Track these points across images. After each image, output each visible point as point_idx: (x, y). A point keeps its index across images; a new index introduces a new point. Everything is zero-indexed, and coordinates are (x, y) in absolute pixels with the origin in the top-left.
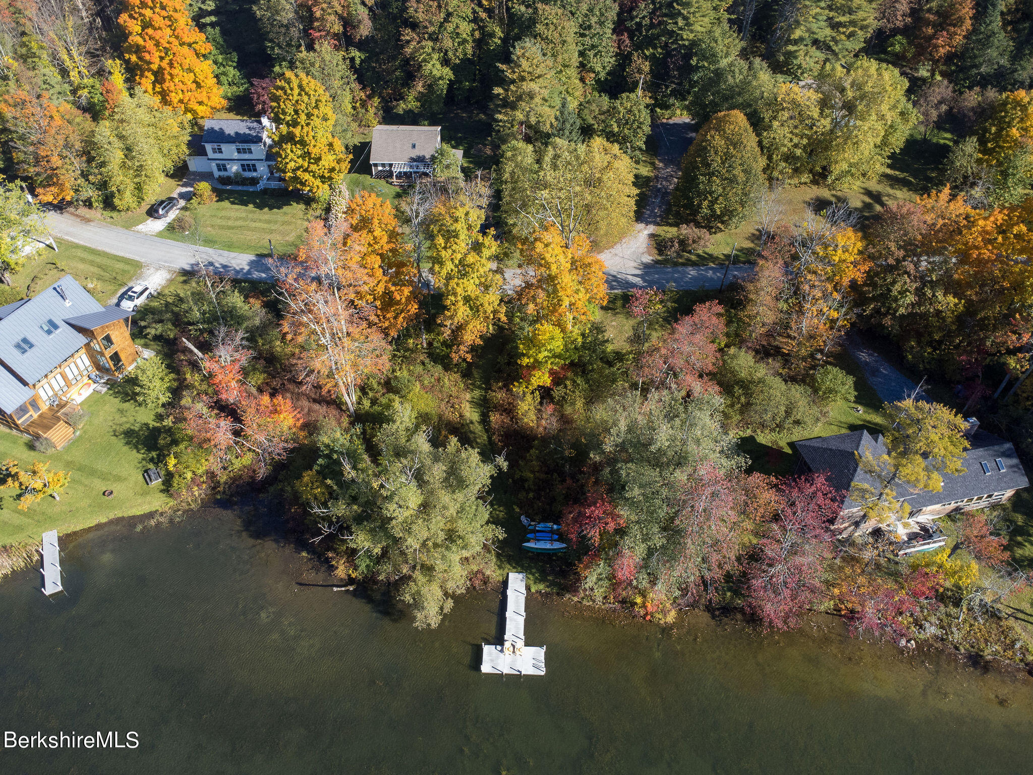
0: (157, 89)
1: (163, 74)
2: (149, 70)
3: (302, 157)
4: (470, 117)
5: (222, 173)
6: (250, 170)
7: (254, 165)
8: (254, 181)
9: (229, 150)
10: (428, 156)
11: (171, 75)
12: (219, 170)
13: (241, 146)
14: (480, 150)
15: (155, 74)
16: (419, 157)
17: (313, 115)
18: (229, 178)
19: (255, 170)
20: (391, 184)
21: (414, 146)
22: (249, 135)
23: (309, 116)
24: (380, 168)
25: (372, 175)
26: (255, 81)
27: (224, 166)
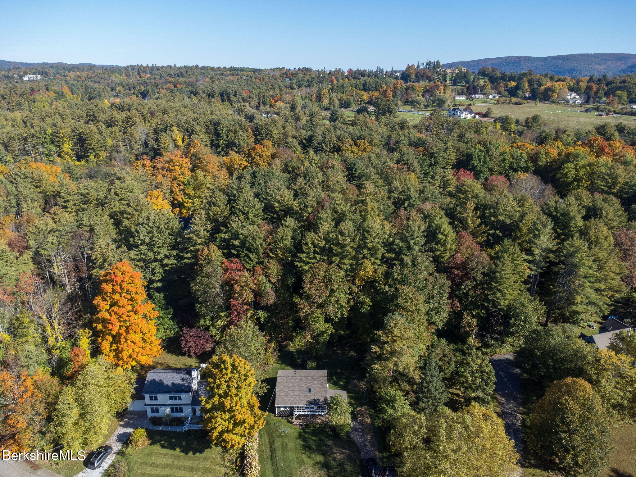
0: (113, 348)
1: (120, 338)
2: (109, 334)
3: (229, 420)
4: (344, 354)
5: (155, 415)
6: (177, 412)
7: (181, 408)
8: (180, 422)
9: (163, 398)
10: (322, 400)
11: (126, 339)
12: (153, 412)
13: (173, 395)
14: (356, 386)
15: (114, 337)
16: (315, 400)
17: (241, 388)
18: (160, 419)
19: (182, 412)
20: (291, 423)
21: (309, 391)
22: (183, 385)
23: (238, 388)
24: (282, 409)
25: (275, 414)
26: (185, 329)
27: (157, 409)
